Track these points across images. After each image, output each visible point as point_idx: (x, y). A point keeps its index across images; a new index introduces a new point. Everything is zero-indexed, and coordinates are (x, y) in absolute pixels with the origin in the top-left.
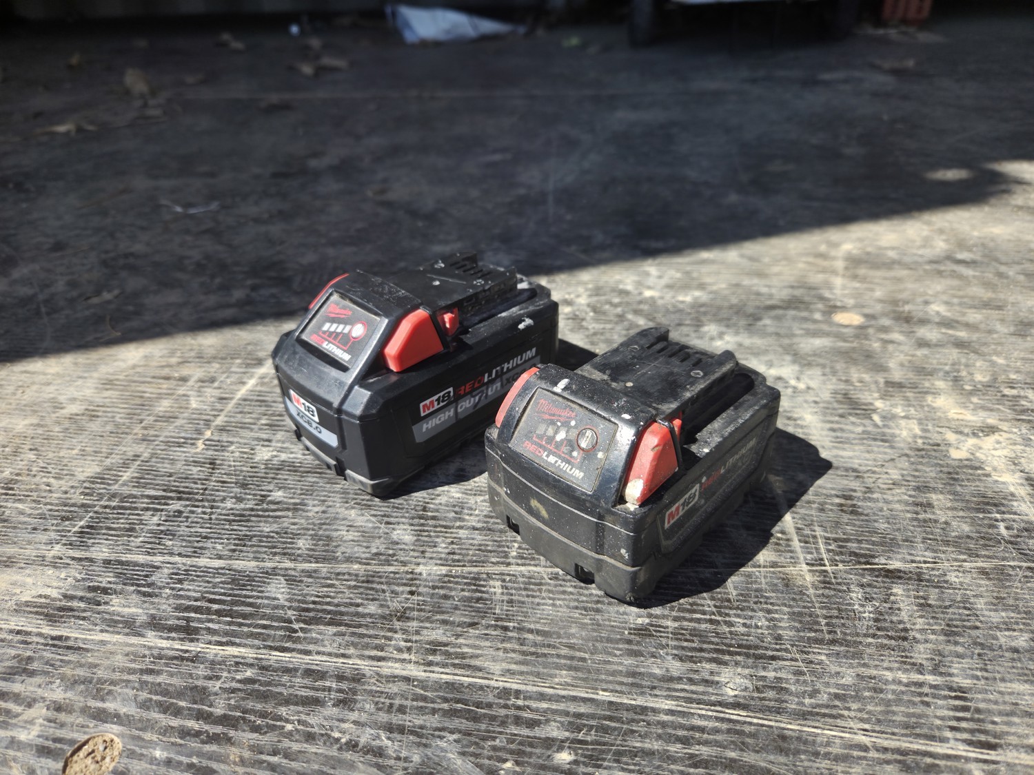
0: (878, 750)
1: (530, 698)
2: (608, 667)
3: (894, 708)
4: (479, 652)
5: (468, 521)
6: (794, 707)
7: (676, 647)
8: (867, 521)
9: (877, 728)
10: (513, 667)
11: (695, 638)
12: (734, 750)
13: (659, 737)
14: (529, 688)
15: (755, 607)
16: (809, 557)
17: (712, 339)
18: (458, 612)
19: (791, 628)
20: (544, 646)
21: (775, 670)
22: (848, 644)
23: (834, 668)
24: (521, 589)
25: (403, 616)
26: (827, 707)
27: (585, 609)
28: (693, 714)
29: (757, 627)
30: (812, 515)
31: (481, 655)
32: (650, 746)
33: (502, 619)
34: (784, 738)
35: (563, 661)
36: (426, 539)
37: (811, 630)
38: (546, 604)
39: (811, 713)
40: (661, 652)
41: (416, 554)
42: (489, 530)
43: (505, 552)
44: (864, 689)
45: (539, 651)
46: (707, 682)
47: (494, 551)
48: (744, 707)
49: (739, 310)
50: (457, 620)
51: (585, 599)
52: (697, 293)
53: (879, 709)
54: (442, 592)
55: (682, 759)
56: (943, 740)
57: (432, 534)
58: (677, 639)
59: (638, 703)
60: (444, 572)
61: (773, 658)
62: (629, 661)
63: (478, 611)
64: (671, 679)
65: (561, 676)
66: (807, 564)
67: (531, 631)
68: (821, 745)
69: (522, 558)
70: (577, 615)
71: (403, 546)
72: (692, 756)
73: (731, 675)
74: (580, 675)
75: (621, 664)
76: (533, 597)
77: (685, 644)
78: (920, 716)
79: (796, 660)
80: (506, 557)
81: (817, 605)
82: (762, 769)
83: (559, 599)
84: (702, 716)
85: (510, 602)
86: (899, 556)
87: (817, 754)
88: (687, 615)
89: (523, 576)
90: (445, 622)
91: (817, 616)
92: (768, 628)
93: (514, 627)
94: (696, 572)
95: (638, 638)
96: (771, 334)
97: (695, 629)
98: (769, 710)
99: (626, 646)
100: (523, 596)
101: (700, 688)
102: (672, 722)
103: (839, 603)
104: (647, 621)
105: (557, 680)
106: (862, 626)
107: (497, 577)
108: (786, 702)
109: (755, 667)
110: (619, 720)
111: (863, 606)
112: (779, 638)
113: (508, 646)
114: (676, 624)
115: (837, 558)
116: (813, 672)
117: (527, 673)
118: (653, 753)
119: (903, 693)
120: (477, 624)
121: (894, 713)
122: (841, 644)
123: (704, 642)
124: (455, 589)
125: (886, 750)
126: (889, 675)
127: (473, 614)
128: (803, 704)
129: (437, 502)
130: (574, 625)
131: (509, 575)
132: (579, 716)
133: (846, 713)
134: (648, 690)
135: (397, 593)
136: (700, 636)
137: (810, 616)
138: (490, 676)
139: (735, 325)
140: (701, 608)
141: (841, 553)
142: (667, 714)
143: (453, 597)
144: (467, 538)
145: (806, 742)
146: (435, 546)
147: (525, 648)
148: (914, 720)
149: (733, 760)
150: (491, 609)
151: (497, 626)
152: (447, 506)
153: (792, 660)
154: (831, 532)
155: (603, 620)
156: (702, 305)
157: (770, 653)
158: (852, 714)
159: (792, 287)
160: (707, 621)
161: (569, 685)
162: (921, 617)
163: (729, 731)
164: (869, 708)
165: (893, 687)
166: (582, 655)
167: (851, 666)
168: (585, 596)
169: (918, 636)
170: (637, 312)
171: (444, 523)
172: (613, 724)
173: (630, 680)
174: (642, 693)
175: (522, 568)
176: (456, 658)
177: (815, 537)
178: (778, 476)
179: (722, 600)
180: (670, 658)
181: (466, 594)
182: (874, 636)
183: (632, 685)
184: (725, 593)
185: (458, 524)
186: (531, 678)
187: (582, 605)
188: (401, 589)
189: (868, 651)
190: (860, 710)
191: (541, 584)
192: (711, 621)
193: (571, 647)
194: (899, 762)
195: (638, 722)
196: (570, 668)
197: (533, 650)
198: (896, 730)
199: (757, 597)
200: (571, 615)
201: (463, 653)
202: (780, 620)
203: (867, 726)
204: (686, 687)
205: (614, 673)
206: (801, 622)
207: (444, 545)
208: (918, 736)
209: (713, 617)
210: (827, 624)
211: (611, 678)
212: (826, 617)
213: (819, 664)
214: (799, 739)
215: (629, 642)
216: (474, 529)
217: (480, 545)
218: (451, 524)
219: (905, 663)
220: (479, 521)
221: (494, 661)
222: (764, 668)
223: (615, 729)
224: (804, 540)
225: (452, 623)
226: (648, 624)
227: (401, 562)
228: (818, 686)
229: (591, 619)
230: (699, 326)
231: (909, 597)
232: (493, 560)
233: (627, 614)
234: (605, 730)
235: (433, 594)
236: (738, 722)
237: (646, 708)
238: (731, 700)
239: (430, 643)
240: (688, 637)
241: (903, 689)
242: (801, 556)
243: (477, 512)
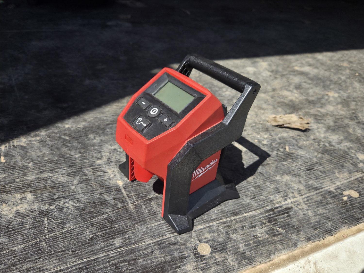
0: (153, 243)
1: (64, 270)
2: (85, 252)
3: (155, 232)
4: (45, 264)
5: (26, 227)
6: (133, 241)
7: (102, 239)
8: (144, 187)
9: (152, 238)
10: (57, 264)
11: (106, 235)
12: (121, 258)
13: (103, 263)
14: (63, 268)
15: (120, 220)
16: (131, 201)
17: (92, 140)
18: (33, 256)
19: (130, 222)
20: (64, 254)
21: (128, 235)
22: (143, 221)
23: (141, 228)
24: (52, 241)
25: (14, 265)
26: (141, 238)
27: (74, 239)
28: (110, 254)
29: (121, 225)
30: (130, 190)
31: (45, 265)
32: (101, 267)
33: (49, 253)
34: (132, 250)
35: (71, 256)
36: (13, 238)
37: (134, 221)
38: (62, 243)
39: (137, 241)
40: (98, 242)
41: (11, 244)
42: (35, 227)
43: (43, 232)
44: (148, 230)
45: (63, 256)
46: (111, 245)
47: (39, 233)
48: (122, 247)
49: (98, 127)
50: (34, 259)
51: (73, 236)
52: (84, 123)
53: (152, 234)
54: (25, 253)
55: (109, 266)
56: (166, 235)
57: (14, 236)
58: (102, 237)
59: (95, 258)
60: (24, 246)
61: (127, 232)
62: (90, 248)
63: (40, 253)
64: (102, 248)
65: (72, 260)
66: (131, 204)
67: (59, 252)
68: (141, 248)
69: (50, 232)
70: (72, 242)
71: (5, 243)
72: (111, 264)
73: (117, 240)
74: (77, 258)
75: (88, 250)
76: (57, 242)
77: (104, 237)
78: (160, 232)
79: (132, 230)
80: (44, 233)
81: (135, 214)
82: (128, 259)
83: (65, 240)
84: (112, 254)
85: (50, 246)
86: (152, 194)
87: (140, 250)
88: (103, 229)
89: (52, 237)
90: (30, 261)
91: (135, 217)
92: (124, 224)
93: (53, 253)
94: (103, 216)
95: (91, 241)
96: (110, 134)
97: (106, 232)
98: (128, 245)
99: (88, 245)
100: (53, 243)
101: (110, 247)
102: (105, 259)
103: (140, 211)
104: (92, 235)
105: (71, 262)
106: (146, 215)
107: (43, 241)
108: (131, 241)
109: (123, 236)
110: (91, 264)
111: (145, 210)
112: (127, 226)
113: (53, 259)
114: (101, 233)
115: (138, 199)
116: (136, 232)
117: (62, 264)
118: (102, 268)
119: (156, 228)
120: (41, 257)
121: (155, 233)
122: (142, 222)
123: (109, 235)
124: (29, 250)
125: (154, 243)
126: (153, 225)
127: (39, 255)
128: (135, 240)
129: (12, 224)
130: (72, 245)
131: (47, 239)
132: (80, 268)
133: (145, 238)
134: (97, 253)
135: (9, 259)
136: (107, 234)
137: (134, 217)
138: (50, 270)
139: (99, 133)
140: (106, 226)
141: (139, 198)
142: (103, 257)
143: (30, 252)
144: (28, 233)
145: (137, 249)
146: (17, 239)
147: (59, 257)
148: (159, 233)
149: (122, 261)
150: (44, 251)
151: (47, 255)
152: (16, 224)
153: (131, 230)
154: (136, 193)
155: (80, 240)
156: (87, 127)
157: (126, 231)
158: (146, 237)
159: (113, 116)
160: (108, 229)
161: (75, 262)
162: (158, 208)
163: (119, 254)
164: (150, 234)
165: (154, 227)
166: (76, 252)
167: (145, 226)
168: (73, 235)
169: (158, 213)
170: (65, 134)
171: (18, 231)
172: (90, 266)
173: (92, 253)
174: (96, 255)
175: (50, 235)
176: (37, 269)
177: (132, 196)
178: (120, 181)
179: (111, 222)
180: (101, 243)
181: (34, 250)
182: (149, 217)
183: (92, 254)
184: (112, 220)
185: (23, 229)
186: (63, 265)
187: (73, 238)
188: (10, 257)
189: (148, 221)
190: (148, 236)
191: (58, 237)
192: (110, 229)
193: (73, 251)
194: (157, 244)
195: (96, 262)
196: (74, 257)
197: (61, 257)
198: (156, 237)
199: (120, 217)
200: (70, 242)
201: (39, 267)
202: (127, 221)
203: (150, 239)
204: (107, 248)
205: (87, 253)
206: (132, 220)
207: (20, 238)
208: (161, 236)
209: (110, 227)
210: (138, 218)
211: (86, 255)
212: (137, 216)
213: (137, 229)
214: (135, 249)
215: (89, 243)
216: (29, 229)
217: (34, 233)
218: (20, 230)
219: (156, 220)
220: (30, 226)
221: (50, 265)
222: (125, 235)
223: (91, 267)
224: (129, 197)
225: (32, 260)
226: (93, 236)
227: (6, 249)
228: (138, 234)
229: (76, 241)
230: (87, 136)
231: (155, 204)
232: (40, 236)
233: (86, 236)
234: (88, 268)
235: (22, 254)
236: (121, 251)
237: (98, 258)
238: (118, 247)
239: (27, 269)
240: (104, 235)
241: (156, 227)
242: (129, 202)
243: (28, 223)
